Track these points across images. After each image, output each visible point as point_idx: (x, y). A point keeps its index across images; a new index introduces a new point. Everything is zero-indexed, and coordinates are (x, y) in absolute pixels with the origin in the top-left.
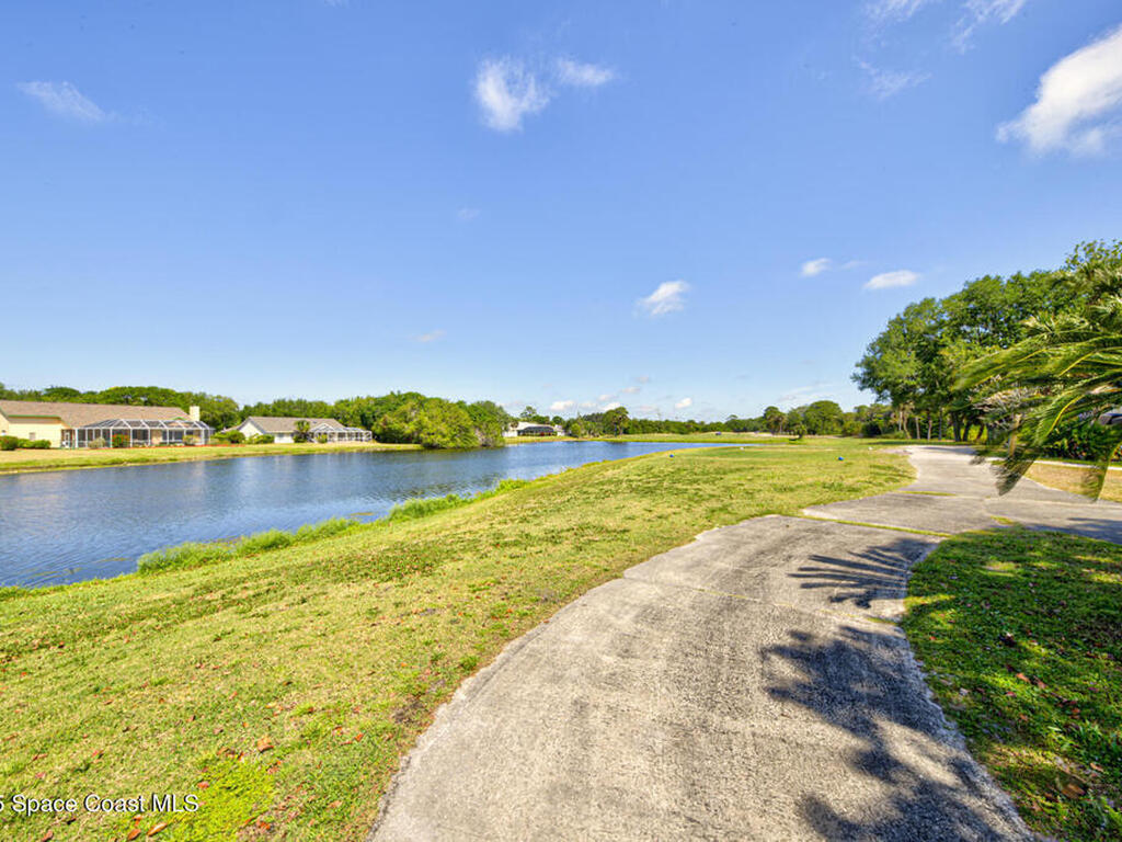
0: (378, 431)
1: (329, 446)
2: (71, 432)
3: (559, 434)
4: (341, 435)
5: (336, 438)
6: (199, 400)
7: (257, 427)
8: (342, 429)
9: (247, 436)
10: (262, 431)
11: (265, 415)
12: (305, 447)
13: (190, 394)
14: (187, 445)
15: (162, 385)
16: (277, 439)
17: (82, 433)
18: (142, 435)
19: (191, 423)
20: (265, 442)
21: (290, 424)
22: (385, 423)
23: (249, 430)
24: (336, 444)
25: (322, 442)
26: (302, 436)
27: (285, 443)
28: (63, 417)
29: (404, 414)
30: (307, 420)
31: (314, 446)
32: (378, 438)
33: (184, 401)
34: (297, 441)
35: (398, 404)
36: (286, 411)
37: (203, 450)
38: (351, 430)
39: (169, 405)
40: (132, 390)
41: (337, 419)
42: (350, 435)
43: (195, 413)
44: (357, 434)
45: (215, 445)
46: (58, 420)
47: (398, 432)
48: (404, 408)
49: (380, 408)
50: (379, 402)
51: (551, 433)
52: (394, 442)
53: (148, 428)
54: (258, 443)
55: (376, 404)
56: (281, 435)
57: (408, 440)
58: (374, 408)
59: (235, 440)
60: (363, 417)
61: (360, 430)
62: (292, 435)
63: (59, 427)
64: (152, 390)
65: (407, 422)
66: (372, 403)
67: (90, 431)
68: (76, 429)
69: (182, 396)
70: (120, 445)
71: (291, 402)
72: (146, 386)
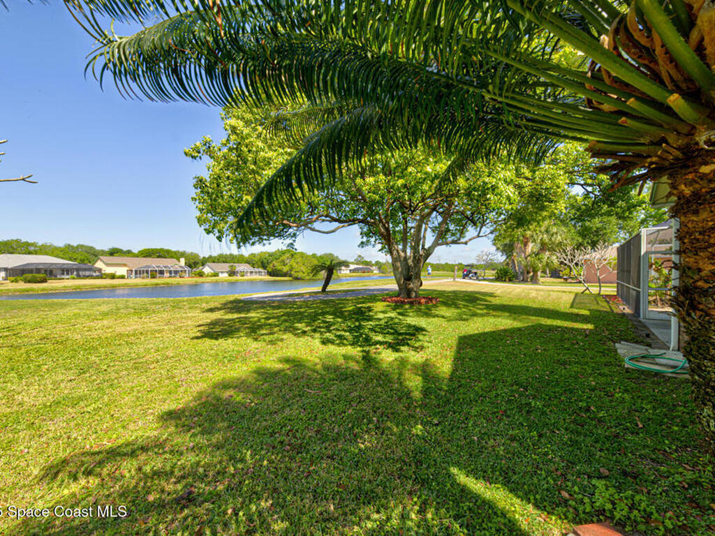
0: (270, 270)
1: (245, 278)
2: (132, 271)
3: (375, 272)
4: (251, 272)
5: (249, 274)
6: (183, 254)
7: (210, 268)
8: (252, 269)
9: (206, 273)
10: (213, 270)
11: (214, 262)
12: (234, 278)
13: (179, 252)
14: (181, 277)
15: (166, 248)
16: (220, 274)
17: (136, 271)
18: (162, 272)
19: (181, 267)
20: (215, 276)
21: (226, 267)
22: (274, 266)
23: (207, 270)
24: (248, 277)
25: (242, 276)
26: (232, 273)
27: (224, 276)
28: (127, 264)
29: (283, 261)
30: (235, 264)
31: (238, 278)
32: (270, 274)
33: (177, 255)
34: (230, 275)
35: (281, 256)
36: (224, 260)
37: (188, 280)
38: (256, 270)
39: (169, 258)
40: (153, 250)
41: (249, 264)
42: (256, 272)
43: (183, 261)
44: (259, 272)
45: (193, 277)
46: (125, 265)
47: (280, 271)
48: (284, 257)
49: (271, 258)
50: (271, 255)
51: (370, 271)
52: (277, 276)
53: (164, 269)
54: (211, 276)
55: (269, 256)
56: (222, 272)
57: (285, 275)
58: (268, 258)
59: (201, 275)
60: (262, 263)
61: (261, 270)
62: (227, 272)
63: (126, 268)
64: (162, 250)
65: (284, 265)
66: (267, 255)
67: (140, 271)
68: (134, 270)
69: (175, 252)
70: (153, 277)
71: (226, 255)
72: (158, 248)
